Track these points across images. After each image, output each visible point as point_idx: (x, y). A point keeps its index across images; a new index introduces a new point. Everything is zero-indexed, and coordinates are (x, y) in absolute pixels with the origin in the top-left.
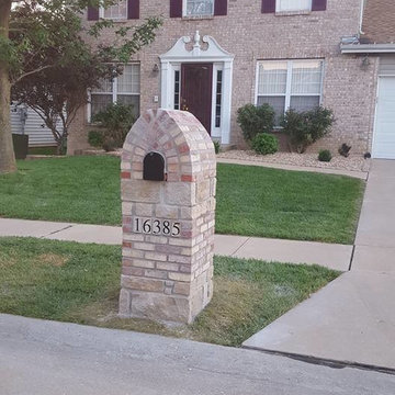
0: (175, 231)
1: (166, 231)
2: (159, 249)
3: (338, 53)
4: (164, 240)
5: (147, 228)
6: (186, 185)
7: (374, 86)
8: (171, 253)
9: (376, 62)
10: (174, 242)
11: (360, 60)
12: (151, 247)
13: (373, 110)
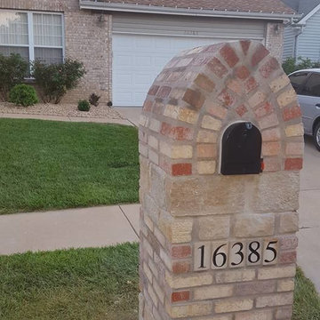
0: (269, 255)
1: (254, 257)
2: (240, 290)
3: (77, 9)
4: (249, 275)
5: (220, 259)
6: (292, 174)
7: (109, 41)
8: (261, 294)
9: (109, 19)
10: (266, 274)
11: (96, 17)
12: (226, 291)
13: (110, 63)
